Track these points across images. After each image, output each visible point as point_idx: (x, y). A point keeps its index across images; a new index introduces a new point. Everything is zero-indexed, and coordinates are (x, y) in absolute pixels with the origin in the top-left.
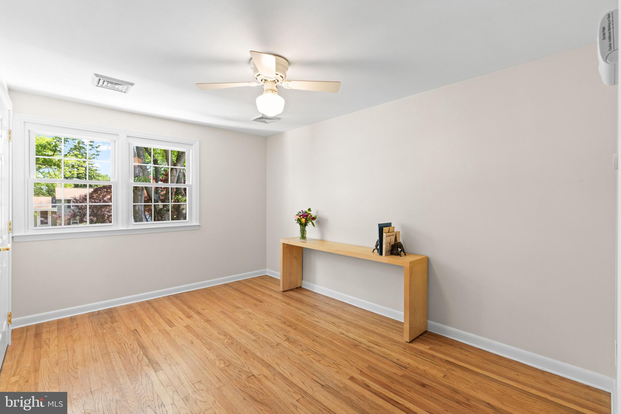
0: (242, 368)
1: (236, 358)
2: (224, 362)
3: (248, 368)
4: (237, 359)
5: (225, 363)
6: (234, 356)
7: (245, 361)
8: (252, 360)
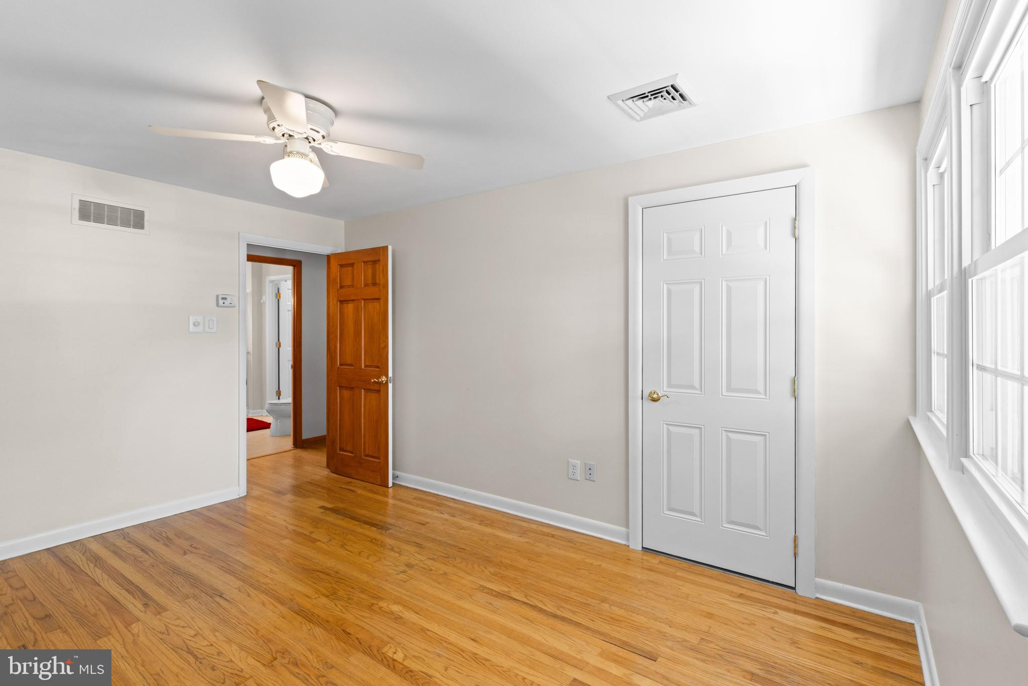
0: (347, 604)
1: (361, 618)
2: (383, 609)
3: (336, 605)
4: (359, 617)
5: (380, 608)
6: (367, 621)
7: (344, 616)
8: (331, 619)
